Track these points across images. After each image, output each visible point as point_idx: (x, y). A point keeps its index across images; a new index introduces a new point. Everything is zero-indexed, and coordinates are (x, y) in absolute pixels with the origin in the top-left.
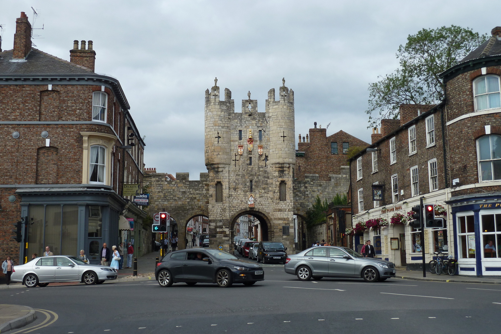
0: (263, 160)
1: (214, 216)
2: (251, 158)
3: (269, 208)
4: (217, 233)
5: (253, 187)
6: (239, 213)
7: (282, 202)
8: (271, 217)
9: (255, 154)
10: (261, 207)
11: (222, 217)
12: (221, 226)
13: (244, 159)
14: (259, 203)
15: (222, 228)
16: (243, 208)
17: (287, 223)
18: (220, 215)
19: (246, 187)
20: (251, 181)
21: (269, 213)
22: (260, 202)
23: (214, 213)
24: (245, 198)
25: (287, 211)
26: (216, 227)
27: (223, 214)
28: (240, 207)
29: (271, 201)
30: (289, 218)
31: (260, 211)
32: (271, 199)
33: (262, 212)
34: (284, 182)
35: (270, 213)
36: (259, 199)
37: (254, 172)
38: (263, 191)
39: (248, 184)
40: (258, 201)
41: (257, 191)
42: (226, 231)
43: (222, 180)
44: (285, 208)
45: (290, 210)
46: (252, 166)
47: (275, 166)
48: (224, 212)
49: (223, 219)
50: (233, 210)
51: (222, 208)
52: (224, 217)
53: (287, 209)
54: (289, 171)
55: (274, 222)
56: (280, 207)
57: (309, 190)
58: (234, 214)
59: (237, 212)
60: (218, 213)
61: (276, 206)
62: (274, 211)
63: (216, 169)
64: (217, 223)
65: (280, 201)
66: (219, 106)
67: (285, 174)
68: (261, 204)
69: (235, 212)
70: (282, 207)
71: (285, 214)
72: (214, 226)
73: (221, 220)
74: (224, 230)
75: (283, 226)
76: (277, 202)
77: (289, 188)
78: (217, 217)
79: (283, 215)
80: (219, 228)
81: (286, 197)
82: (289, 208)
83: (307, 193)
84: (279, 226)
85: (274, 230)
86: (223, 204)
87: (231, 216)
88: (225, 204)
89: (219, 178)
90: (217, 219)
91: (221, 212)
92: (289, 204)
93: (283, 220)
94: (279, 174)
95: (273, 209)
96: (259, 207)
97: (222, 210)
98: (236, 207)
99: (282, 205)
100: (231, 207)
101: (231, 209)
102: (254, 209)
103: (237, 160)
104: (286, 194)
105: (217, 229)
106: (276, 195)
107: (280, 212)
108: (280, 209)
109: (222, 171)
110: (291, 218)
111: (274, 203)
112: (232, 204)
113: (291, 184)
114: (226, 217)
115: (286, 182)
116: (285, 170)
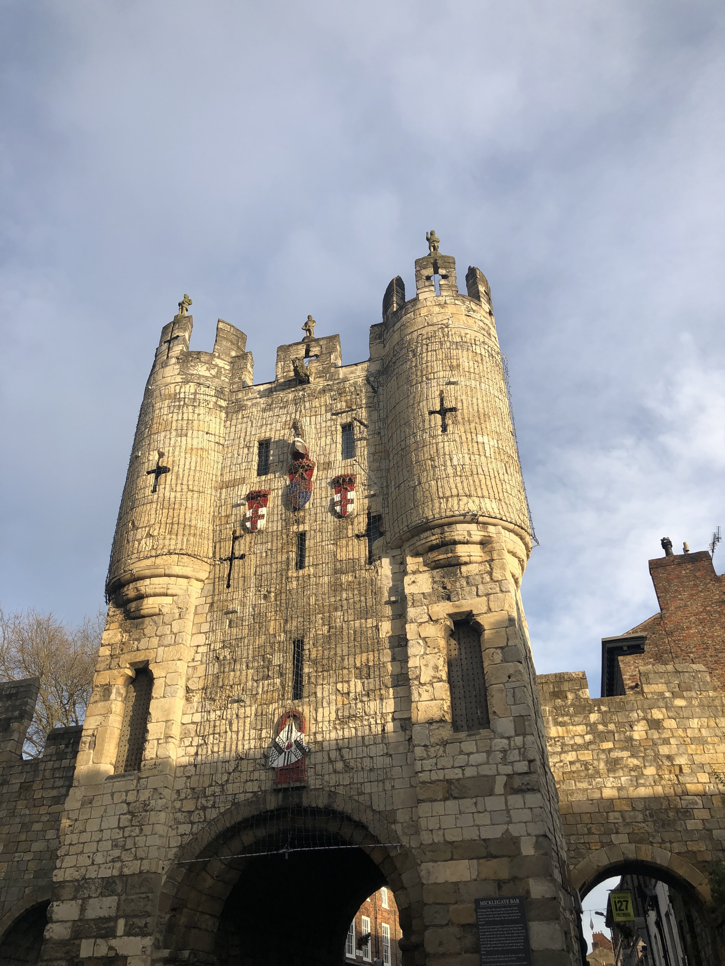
0: (358, 537)
1: (84, 860)
2: (301, 537)
3: (387, 786)
6: (220, 827)
7: (462, 735)
9: (321, 517)
10: (346, 779)
11: (119, 859)
12: (108, 919)
13: (268, 547)
15: (111, 934)
16: (242, 797)
17: (505, 875)
18: (115, 846)
19: (267, 677)
21: (394, 811)
22: (339, 749)
23: (85, 837)
25: (499, 788)
26: (80, 930)
27: (129, 844)
28: (230, 788)
29: (400, 737)
30: (515, 842)
31: (339, 805)
32: (403, 729)
33: (348, 809)
34: (468, 622)
35: (401, 816)
36: (337, 734)
37: (312, 598)
38: (357, 686)
39: (281, 658)
40: (327, 746)
41: (323, 691)
42: (125, 958)
43: (151, 656)
44: (486, 770)
45: (517, 782)
46: (302, 573)
47: (411, 548)
48: (137, 830)
49: (121, 875)
50: (190, 812)
51: (128, 804)
52: (136, 858)
53: (499, 774)
54: (488, 558)
55: (423, 873)
56: (453, 767)
57: (673, 736)
58: (191, 837)
59: (209, 822)
60: (106, 835)
61: (428, 764)
62: (420, 801)
63: (133, 605)
64: (91, 901)
65: (455, 731)
66: (177, 367)
67: (467, 577)
68: (344, 761)
69: (201, 826)
70: (467, 765)
71: (486, 811)
72: (69, 924)
73: (114, 882)
74: (121, 952)
75: (482, 900)
76: (432, 740)
77: (496, 648)
78: (93, 864)
79: (477, 823)
80: (96, 937)
81: (487, 706)
82: (510, 772)
83: (664, 750)
84: (455, 906)
85: (427, 933)
86: (140, 778)
87: (175, 850)
88: (148, 777)
89: (143, 644)
90: (93, 876)
91: (119, 828)
92: (506, 741)
93: (478, 858)
94: (434, 582)
95: (412, 786)
96: (333, 779)
97: (130, 817)
98: (209, 792)
99: (468, 754)
100: (183, 796)
101: (180, 810)
102: (301, 798)
103: (237, 558)
104: (487, 686)
105: (83, 940)
106: (425, 696)
107: (455, 798)
108: (456, 783)
109: (160, 610)
110: (529, 835)
111: (419, 745)
112: (188, 777)
113: (507, 627)
114: (147, 858)
115: (479, 619)
116: (467, 559)
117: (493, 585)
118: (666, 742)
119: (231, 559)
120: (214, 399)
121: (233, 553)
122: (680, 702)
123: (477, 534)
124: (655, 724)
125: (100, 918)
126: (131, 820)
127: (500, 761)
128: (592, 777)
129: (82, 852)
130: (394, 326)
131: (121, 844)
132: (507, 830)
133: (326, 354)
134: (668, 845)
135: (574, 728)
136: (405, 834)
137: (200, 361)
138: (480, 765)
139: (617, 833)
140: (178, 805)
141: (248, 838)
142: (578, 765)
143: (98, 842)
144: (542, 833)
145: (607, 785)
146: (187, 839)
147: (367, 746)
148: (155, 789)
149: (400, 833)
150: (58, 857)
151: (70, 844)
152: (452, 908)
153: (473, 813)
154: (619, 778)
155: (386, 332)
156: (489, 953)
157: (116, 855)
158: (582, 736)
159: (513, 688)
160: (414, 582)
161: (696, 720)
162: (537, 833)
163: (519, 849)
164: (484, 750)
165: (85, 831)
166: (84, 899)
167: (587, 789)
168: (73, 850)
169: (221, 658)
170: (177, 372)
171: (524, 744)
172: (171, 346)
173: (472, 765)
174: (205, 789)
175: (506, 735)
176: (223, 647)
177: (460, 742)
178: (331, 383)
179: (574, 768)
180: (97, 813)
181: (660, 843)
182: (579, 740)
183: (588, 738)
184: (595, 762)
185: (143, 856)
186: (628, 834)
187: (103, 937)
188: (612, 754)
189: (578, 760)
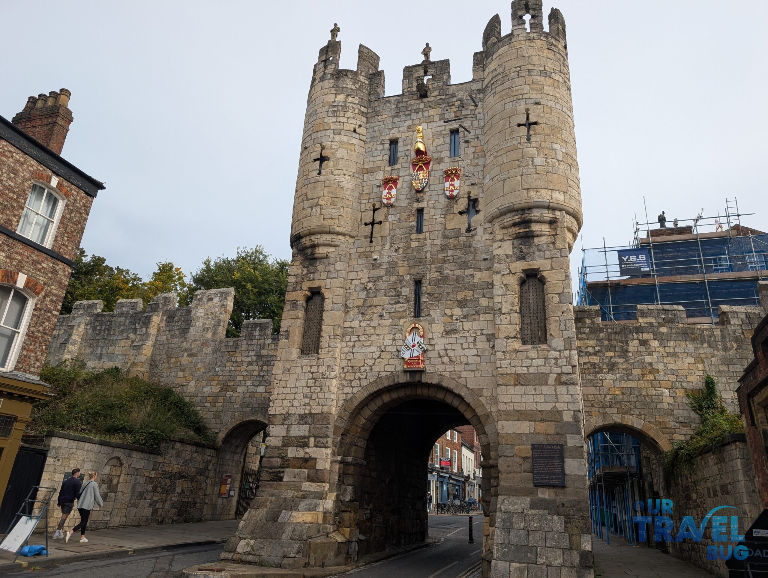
0: (461, 213)
1: (286, 403)
2: (420, 211)
3: (478, 374)
4: (286, 463)
5: (424, 299)
6: (370, 390)
7: (528, 347)
8: (488, 407)
9: (435, 198)
10: (450, 368)
11: (308, 404)
12: (305, 437)
13: (398, 216)
14: (442, 353)
15: (306, 445)
16: (383, 374)
17: (551, 431)
18: (305, 397)
19: (398, 302)
20: (418, 283)
21: (481, 390)
22: (446, 350)
23: (286, 391)
24: (394, 340)
25: (551, 381)
26: (287, 442)
27: (314, 396)
28: (376, 368)
29: (486, 345)
30: (560, 413)
31: (444, 384)
32: (488, 340)
33: (451, 385)
34: (536, 275)
35: (485, 393)
36: (444, 341)
37: (428, 254)
38: (458, 312)
39: (407, 291)
40: (437, 347)
41: (435, 313)
42: (316, 459)
43: (321, 284)
44: (543, 370)
45: (564, 378)
46: (421, 236)
47: (499, 223)
48: (319, 389)
49: (310, 414)
50: (351, 381)
51: (312, 373)
52: (319, 405)
53: (551, 373)
54: (554, 233)
55: (499, 427)
56: (521, 366)
57: (656, 351)
58: (352, 395)
59: (363, 387)
60: (300, 390)
61: (505, 363)
62: (498, 385)
63: (309, 251)
64: (293, 426)
65: (523, 345)
66: (332, 81)
67: (538, 245)
68: (449, 357)
69: (357, 389)
70: (531, 366)
71: (542, 394)
72: (281, 438)
73: (306, 417)
74: (312, 456)
75: (536, 445)
76: (508, 349)
77: (555, 294)
78: (292, 406)
79: (535, 401)
80: (297, 446)
81: (546, 330)
82: (559, 372)
83: (648, 359)
84: (519, 447)
85: (500, 460)
86: (318, 359)
87: (343, 401)
88: (324, 358)
89: (316, 276)
90: (293, 412)
91: (307, 387)
92: (558, 353)
93: (535, 421)
94: (514, 248)
95: (493, 376)
96: (441, 368)
97: (314, 381)
98: (362, 369)
99: (532, 359)
100: (346, 371)
101: (344, 379)
102: (421, 377)
103: (377, 223)
104: (547, 317)
105: (289, 448)
106: (505, 321)
107: (522, 385)
108: (523, 376)
109: (327, 255)
110: (569, 410)
111: (499, 352)
112: (349, 360)
113: (563, 280)
114: (326, 405)
115: (544, 274)
116: (539, 233)
117: (555, 252)
118: (650, 354)
119: (373, 223)
120: (359, 106)
121: (373, 220)
122: (663, 330)
123: (547, 215)
124: (644, 343)
125: (299, 436)
126: (315, 383)
127: (553, 364)
128: (598, 373)
129: (285, 399)
130: (493, 55)
131: (309, 396)
132: (555, 406)
133: (440, 74)
134: (643, 416)
135: (588, 342)
136: (488, 403)
137: (348, 78)
138: (539, 366)
139: (610, 407)
140: (343, 375)
141: (386, 398)
142: (589, 365)
143: (295, 393)
144: (578, 409)
145: (607, 378)
146: (350, 396)
147: (464, 349)
148: (329, 366)
149: (484, 402)
150: (270, 401)
151: (278, 394)
152: (517, 447)
153: (533, 395)
154: (616, 374)
155: (486, 59)
156: (538, 474)
157: (307, 402)
158: (593, 347)
159: (565, 320)
160: (500, 247)
161: (672, 342)
162: (575, 409)
163: (562, 417)
164: (543, 357)
165: (287, 387)
166: (288, 425)
167: (593, 380)
168: (280, 397)
169: (368, 288)
170: (332, 85)
171: (570, 356)
172: (327, 64)
173: (534, 366)
174: (360, 367)
175: (559, 349)
176: (369, 281)
177: (527, 352)
178: (443, 97)
179: (586, 367)
180: (293, 377)
181: (638, 415)
182: (590, 350)
183: (597, 348)
184: (600, 364)
185: (324, 404)
186: (617, 408)
187: (300, 446)
188: (612, 359)
189: (589, 362)
